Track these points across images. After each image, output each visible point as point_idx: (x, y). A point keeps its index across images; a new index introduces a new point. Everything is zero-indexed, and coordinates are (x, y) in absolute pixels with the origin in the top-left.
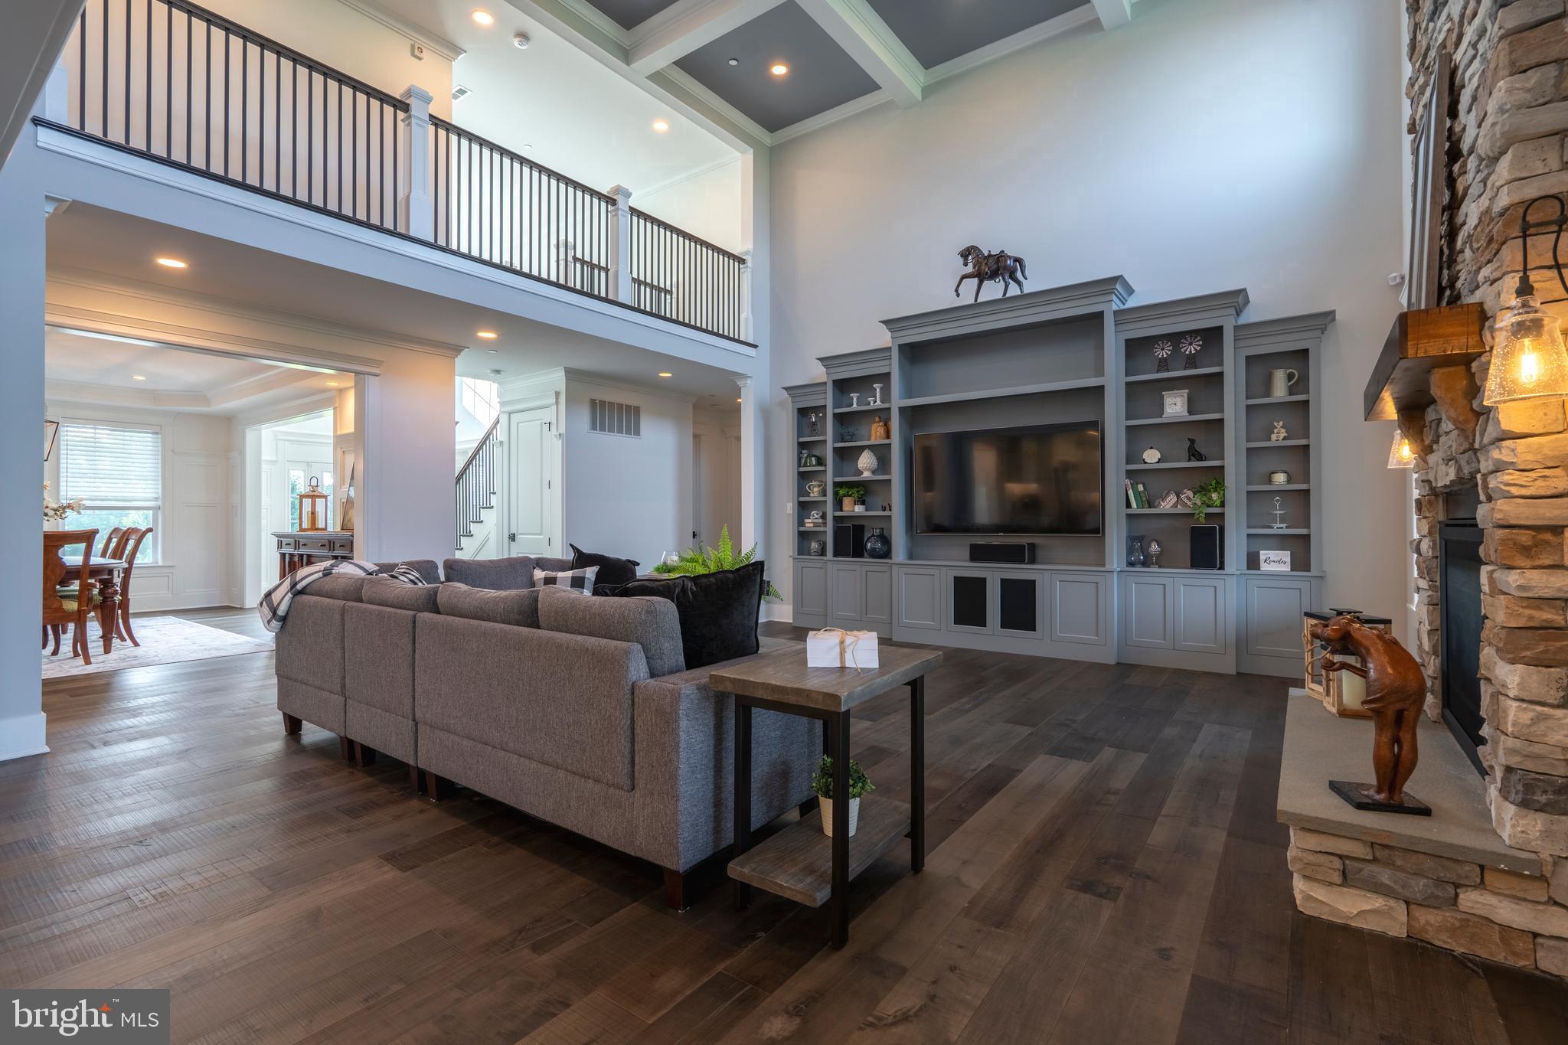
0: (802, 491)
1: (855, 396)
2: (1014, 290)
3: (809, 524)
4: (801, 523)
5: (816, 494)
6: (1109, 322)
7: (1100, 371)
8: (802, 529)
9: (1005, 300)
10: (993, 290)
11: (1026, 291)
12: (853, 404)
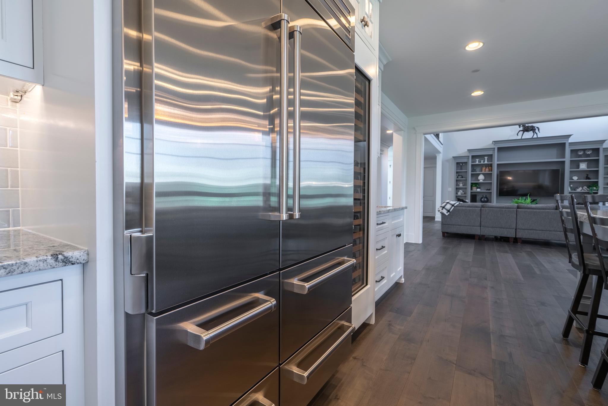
0: (457, 185)
1: (477, 160)
2: (535, 136)
3: (459, 194)
4: (457, 194)
5: (462, 186)
6: (567, 146)
7: (564, 157)
8: (457, 195)
9: (532, 138)
10: (529, 135)
11: (539, 137)
12: (476, 162)
